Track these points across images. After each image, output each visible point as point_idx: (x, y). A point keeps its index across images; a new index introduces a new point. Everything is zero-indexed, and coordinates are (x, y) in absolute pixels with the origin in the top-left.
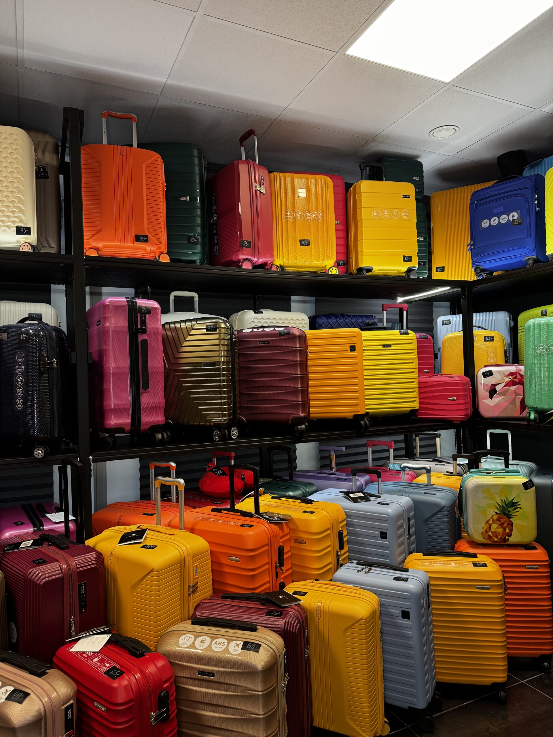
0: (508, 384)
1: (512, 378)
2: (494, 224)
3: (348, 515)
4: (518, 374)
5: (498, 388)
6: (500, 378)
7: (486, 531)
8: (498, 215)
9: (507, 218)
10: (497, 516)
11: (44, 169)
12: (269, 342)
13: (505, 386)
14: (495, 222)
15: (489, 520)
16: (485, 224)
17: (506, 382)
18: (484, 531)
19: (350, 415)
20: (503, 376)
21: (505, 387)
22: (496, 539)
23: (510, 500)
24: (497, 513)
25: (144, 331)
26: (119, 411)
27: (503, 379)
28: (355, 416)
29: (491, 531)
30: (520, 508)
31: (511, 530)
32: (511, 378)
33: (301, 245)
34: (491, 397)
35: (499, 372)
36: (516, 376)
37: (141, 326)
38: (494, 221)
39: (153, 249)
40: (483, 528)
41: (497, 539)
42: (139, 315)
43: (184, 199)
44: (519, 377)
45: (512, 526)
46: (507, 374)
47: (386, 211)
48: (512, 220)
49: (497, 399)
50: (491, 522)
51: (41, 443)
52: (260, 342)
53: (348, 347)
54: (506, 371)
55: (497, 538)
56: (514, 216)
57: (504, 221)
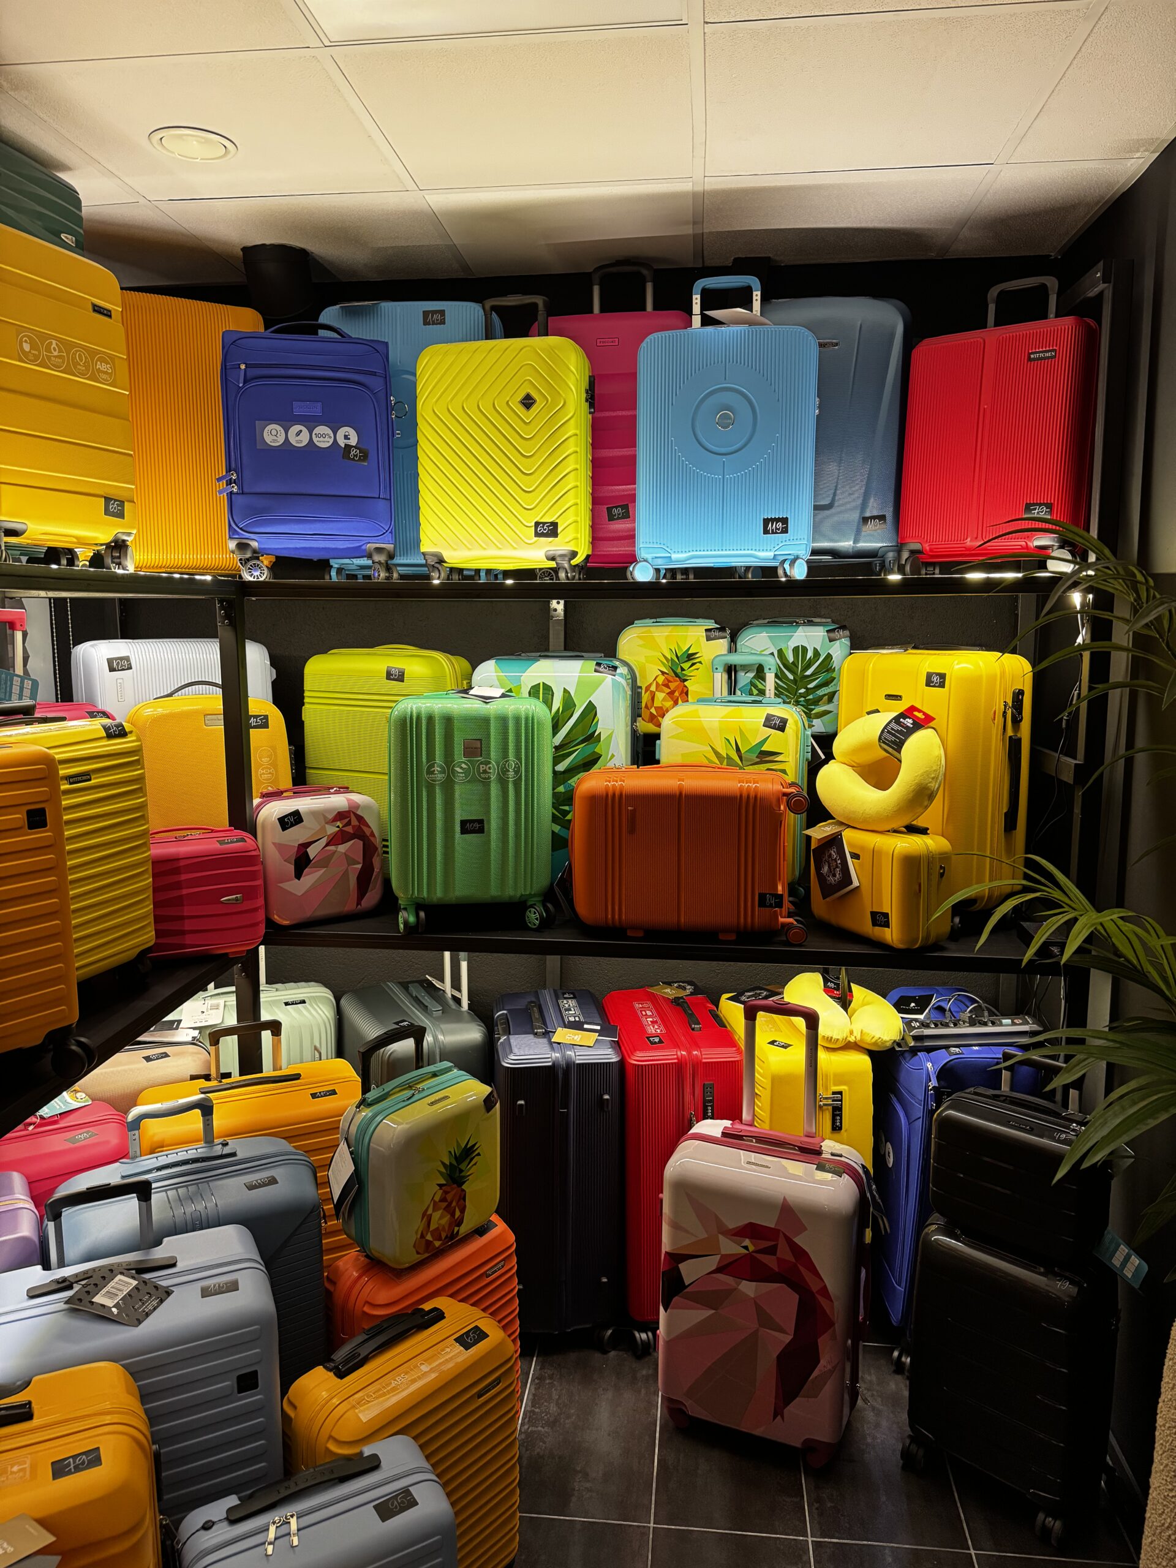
0: (334, 840)
1: (341, 826)
2: (297, 442)
4: (352, 815)
5: (312, 852)
6: (317, 827)
7: (422, 1236)
8: (310, 423)
9: (332, 435)
10: (440, 1192)
13: (327, 845)
14: (298, 438)
15: (427, 1210)
16: (273, 435)
17: (329, 836)
18: (419, 1236)
20: (323, 823)
21: (328, 848)
22: (437, 1244)
23: (463, 1147)
24: (440, 1186)
27: (323, 829)
29: (431, 1229)
30: (479, 1154)
31: (463, 1211)
32: (338, 827)
34: (298, 875)
35: (315, 814)
36: (346, 820)
38: (299, 433)
40: (417, 1233)
41: (440, 1242)
44: (355, 822)
45: (465, 1200)
46: (330, 816)
47: (54, 345)
48: (343, 446)
49: (310, 878)
50: (430, 1212)
53: (21, 817)
54: (328, 810)
55: (440, 1239)
56: (348, 436)
57: (324, 443)
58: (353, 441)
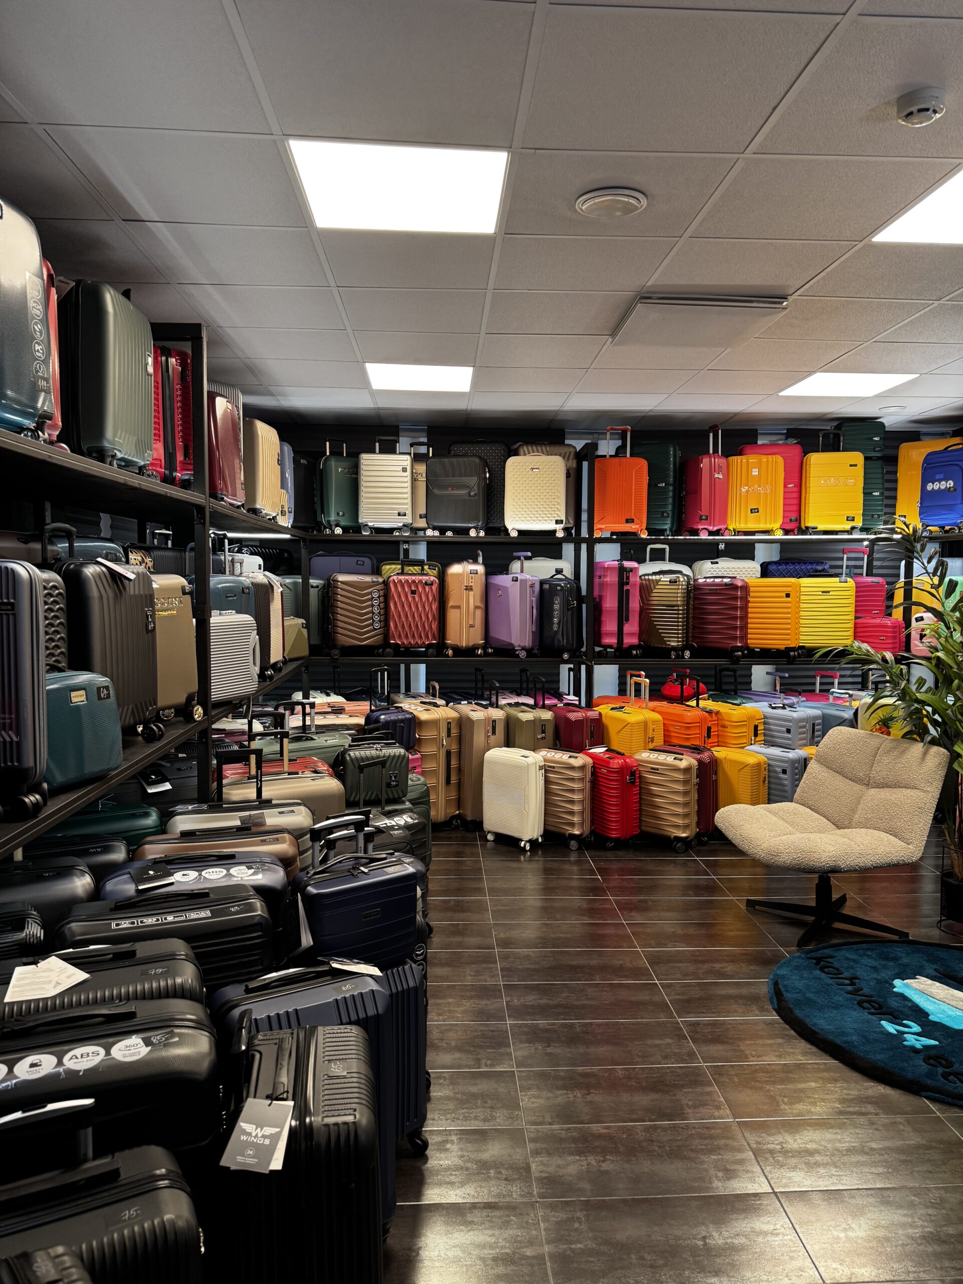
2: (936, 488)
3: (765, 717)
8: (940, 481)
9: (946, 484)
11: (569, 471)
12: (717, 590)
16: (930, 487)
19: (782, 647)
26: (610, 634)
28: (786, 648)
33: (752, 513)
34: (921, 639)
37: (626, 579)
38: (936, 485)
39: (637, 526)
42: (626, 572)
43: (660, 485)
51: (567, 651)
52: (710, 589)
53: (784, 595)
57: (943, 487)
58: (952, 485)
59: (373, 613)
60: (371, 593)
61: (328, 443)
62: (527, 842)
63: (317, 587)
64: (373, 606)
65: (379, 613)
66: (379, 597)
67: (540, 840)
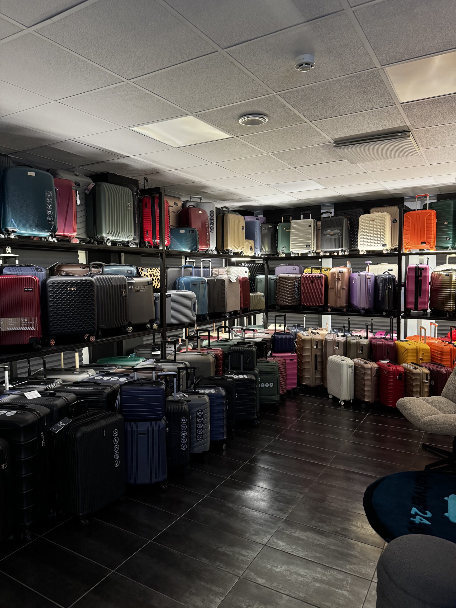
11: (396, 219)
25: (421, 276)
26: (411, 303)
37: (420, 274)
39: (428, 246)
42: (419, 271)
43: (445, 223)
51: (385, 311)
59: (295, 291)
60: (294, 282)
61: (283, 217)
62: (342, 401)
63: (274, 280)
64: (295, 288)
65: (298, 291)
66: (298, 284)
67: (351, 401)
